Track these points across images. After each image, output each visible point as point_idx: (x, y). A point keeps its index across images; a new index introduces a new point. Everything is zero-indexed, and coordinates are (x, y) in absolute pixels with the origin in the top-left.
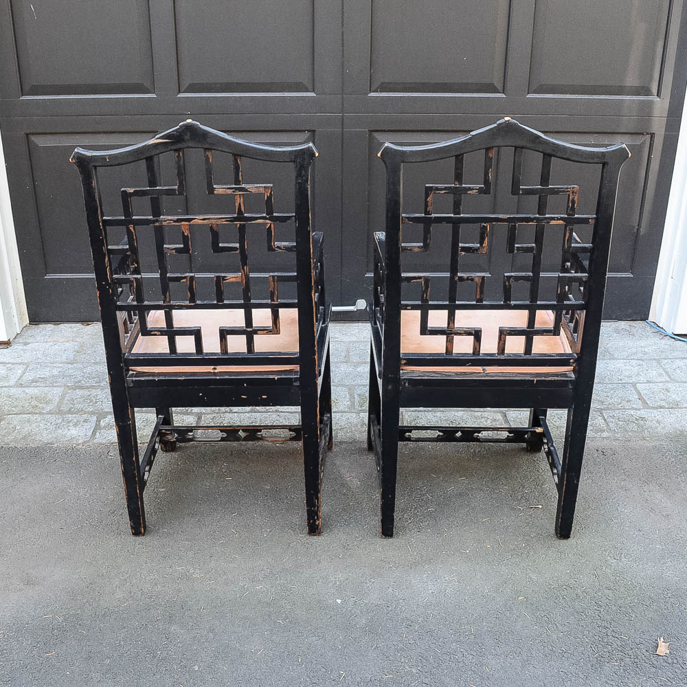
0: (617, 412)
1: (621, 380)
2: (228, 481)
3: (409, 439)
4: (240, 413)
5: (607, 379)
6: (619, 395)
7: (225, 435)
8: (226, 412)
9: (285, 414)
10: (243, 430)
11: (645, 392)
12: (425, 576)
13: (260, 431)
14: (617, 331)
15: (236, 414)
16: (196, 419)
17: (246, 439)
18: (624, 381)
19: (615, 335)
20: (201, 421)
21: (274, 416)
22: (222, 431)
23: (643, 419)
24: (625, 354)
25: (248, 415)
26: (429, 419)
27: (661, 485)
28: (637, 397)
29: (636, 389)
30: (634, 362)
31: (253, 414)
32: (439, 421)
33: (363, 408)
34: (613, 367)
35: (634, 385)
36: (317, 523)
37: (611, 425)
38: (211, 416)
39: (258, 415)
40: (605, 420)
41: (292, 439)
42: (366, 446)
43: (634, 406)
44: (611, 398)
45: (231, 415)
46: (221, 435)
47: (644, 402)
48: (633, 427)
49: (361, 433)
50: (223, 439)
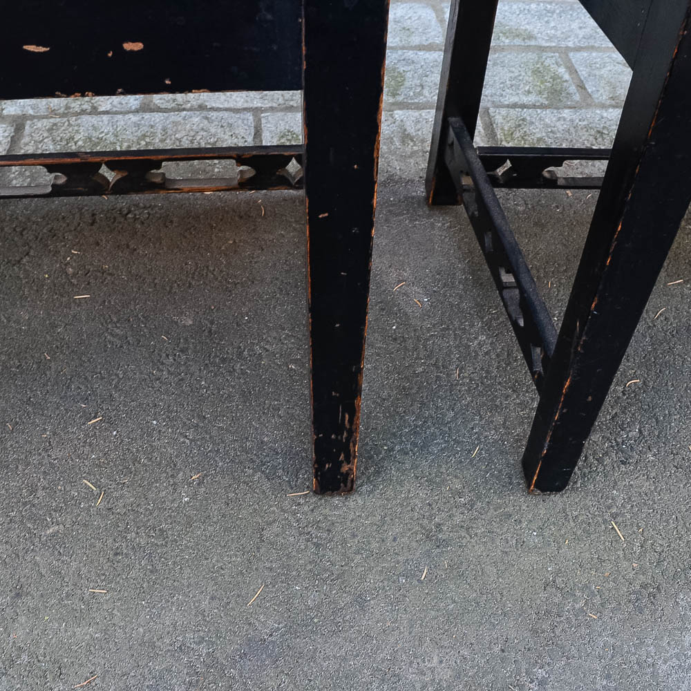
2: (79, 303)
3: (552, 183)
4: (116, 113)
7: (62, 180)
8: (83, 112)
9: (221, 114)
10: (112, 166)
13: (158, 165)
15: (105, 118)
16: (10, 131)
17: (120, 189)
20: (22, 136)
21: (196, 120)
22: (51, 168)
25: (134, 118)
26: (547, 126)
31: (147, 116)
32: (572, 130)
33: (400, 98)
36: (345, 468)
38: (47, 123)
39: (157, 117)
41: (245, 185)
42: (421, 191)
45: (94, 120)
46: (47, 179)
49: (403, 158)
50: (57, 191)
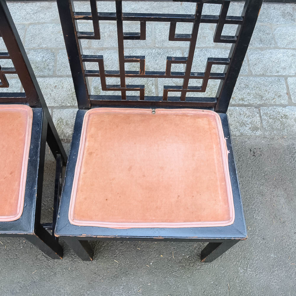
0: (270, 108)
1: (278, 72)
5: (268, 71)
6: (274, 90)
11: (292, 86)
12: (122, 287)
14: (284, 15)
18: (280, 74)
19: (282, 19)
23: (286, 117)
24: (286, 42)
27: (286, 189)
28: (286, 92)
29: (286, 82)
30: (290, 52)
34: (275, 57)
35: (286, 77)
37: (264, 123)
40: (261, 117)
43: (282, 102)
44: (269, 93)
47: (290, 98)
48: (278, 125)
